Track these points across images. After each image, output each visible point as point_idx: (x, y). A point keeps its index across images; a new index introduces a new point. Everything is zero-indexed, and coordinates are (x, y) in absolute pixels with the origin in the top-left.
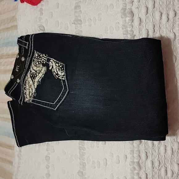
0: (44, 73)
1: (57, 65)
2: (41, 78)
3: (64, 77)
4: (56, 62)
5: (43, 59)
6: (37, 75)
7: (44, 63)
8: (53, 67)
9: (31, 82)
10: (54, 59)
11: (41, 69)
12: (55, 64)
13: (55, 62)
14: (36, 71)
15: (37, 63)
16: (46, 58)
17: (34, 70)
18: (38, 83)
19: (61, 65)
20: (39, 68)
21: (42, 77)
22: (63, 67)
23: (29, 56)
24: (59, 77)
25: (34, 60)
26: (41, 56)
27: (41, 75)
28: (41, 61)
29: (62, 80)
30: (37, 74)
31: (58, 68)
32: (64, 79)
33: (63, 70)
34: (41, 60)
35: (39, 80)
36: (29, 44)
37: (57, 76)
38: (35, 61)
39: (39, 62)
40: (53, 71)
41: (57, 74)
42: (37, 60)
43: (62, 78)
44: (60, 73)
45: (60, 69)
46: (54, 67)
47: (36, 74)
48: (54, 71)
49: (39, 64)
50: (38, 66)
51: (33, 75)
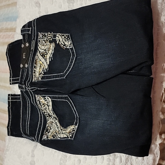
0: (53, 49)
1: (63, 37)
2: (51, 54)
3: (71, 45)
4: (62, 35)
5: (49, 37)
6: (47, 53)
7: (51, 40)
8: (59, 41)
9: (43, 60)
10: (59, 34)
11: (49, 47)
12: (61, 37)
13: (60, 36)
14: (45, 50)
15: (44, 42)
16: (52, 35)
17: (42, 49)
18: (50, 59)
19: (66, 36)
20: (47, 46)
22: (68, 37)
23: (34, 39)
24: (66, 47)
25: (39, 41)
26: (46, 35)
27: (50, 52)
28: (47, 40)
29: (70, 48)
30: (47, 52)
31: (64, 40)
32: (71, 47)
33: (69, 39)
34: (47, 38)
35: (51, 56)
36: (32, 29)
37: (65, 47)
38: (41, 41)
39: (45, 41)
40: (60, 43)
41: (65, 45)
42: (43, 40)
43: (69, 47)
44: (66, 43)
45: (66, 40)
46: (61, 40)
48: (62, 44)
49: (45, 42)
50: (45, 44)
51: (43, 54)
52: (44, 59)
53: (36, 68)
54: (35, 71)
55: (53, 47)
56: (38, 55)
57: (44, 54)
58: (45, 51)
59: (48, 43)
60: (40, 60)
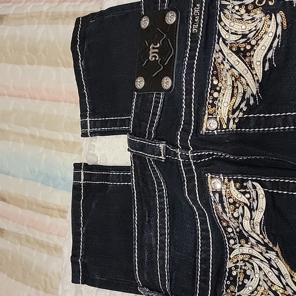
0: (279, 32)
2: (271, 48)
6: (253, 46)
9: (241, 67)
14: (244, 36)
15: (243, 11)
17: (232, 33)
18: (267, 64)
20: (254, 24)
21: (275, 44)
25: (224, 6)
27: (266, 41)
30: (253, 42)
35: (269, 56)
38: (230, 7)
39: (247, 6)
47: (250, 43)
49: (248, 11)
50: (246, 17)
51: (239, 48)
52: (245, 63)
53: (219, 92)
54: (215, 99)
55: (280, 27)
56: (221, 51)
57: (242, 49)
58: (244, 40)
59: (259, 14)
60: (232, 67)
